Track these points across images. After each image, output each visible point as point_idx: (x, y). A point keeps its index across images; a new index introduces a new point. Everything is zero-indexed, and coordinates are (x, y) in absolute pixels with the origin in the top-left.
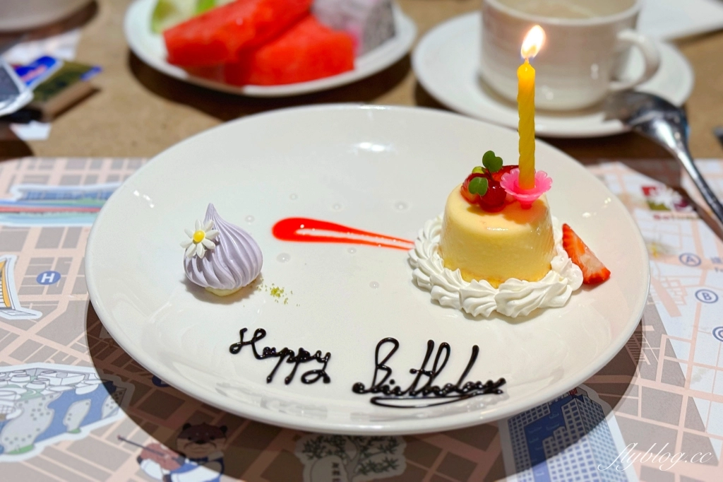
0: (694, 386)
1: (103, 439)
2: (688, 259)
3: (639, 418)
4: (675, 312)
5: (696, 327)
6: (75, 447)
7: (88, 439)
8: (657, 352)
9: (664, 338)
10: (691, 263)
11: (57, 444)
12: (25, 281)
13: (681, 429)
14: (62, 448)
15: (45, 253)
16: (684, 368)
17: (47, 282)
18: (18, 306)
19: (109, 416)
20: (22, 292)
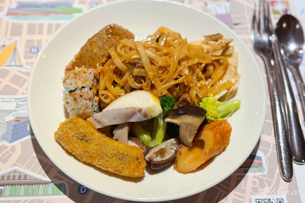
12: (26, 52)
15: (31, 37)
17: (34, 53)
18: (24, 65)
20: (25, 57)
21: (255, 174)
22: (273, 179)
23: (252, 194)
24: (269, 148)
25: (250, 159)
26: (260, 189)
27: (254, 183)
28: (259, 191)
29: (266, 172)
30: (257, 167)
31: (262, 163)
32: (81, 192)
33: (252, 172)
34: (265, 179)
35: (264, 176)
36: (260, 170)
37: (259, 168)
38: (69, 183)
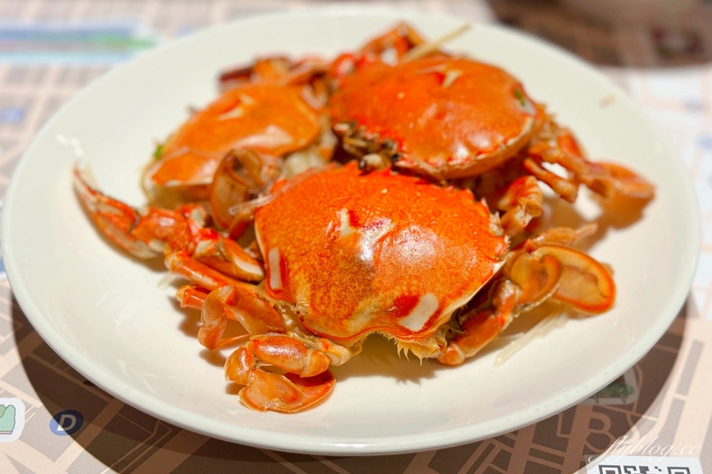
21: (597, 403)
27: (596, 424)
29: (633, 399)
34: (632, 417)
37: (613, 388)
38: (28, 406)
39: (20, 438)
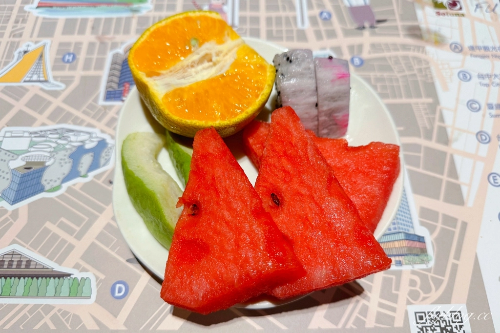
0: (455, 146)
1: (100, 182)
2: (456, 47)
3: (421, 170)
4: (446, 88)
5: (457, 99)
6: (85, 187)
7: (92, 182)
8: (434, 119)
9: (438, 108)
10: (457, 50)
11: (74, 185)
12: (56, 60)
13: (445, 178)
14: (77, 188)
15: (67, 38)
16: (449, 131)
17: (68, 62)
18: (51, 80)
19: (104, 165)
20: (54, 68)
21: (413, 267)
22: (444, 276)
23: (409, 303)
24: (437, 221)
25: (406, 241)
26: (422, 295)
27: (413, 283)
28: (421, 298)
29: (432, 264)
30: (417, 255)
31: (426, 249)
32: (117, 294)
33: (409, 264)
34: (432, 277)
35: (429, 270)
36: (421, 259)
37: (421, 258)
38: (97, 278)
39: (95, 302)
